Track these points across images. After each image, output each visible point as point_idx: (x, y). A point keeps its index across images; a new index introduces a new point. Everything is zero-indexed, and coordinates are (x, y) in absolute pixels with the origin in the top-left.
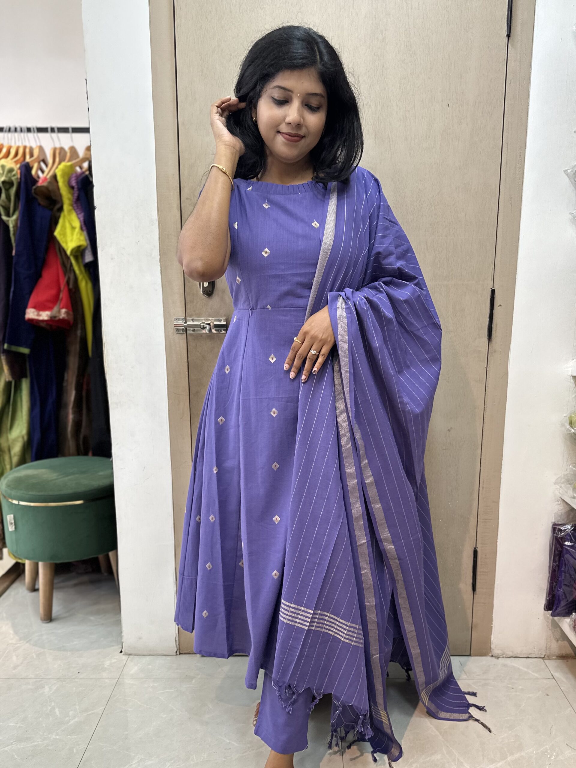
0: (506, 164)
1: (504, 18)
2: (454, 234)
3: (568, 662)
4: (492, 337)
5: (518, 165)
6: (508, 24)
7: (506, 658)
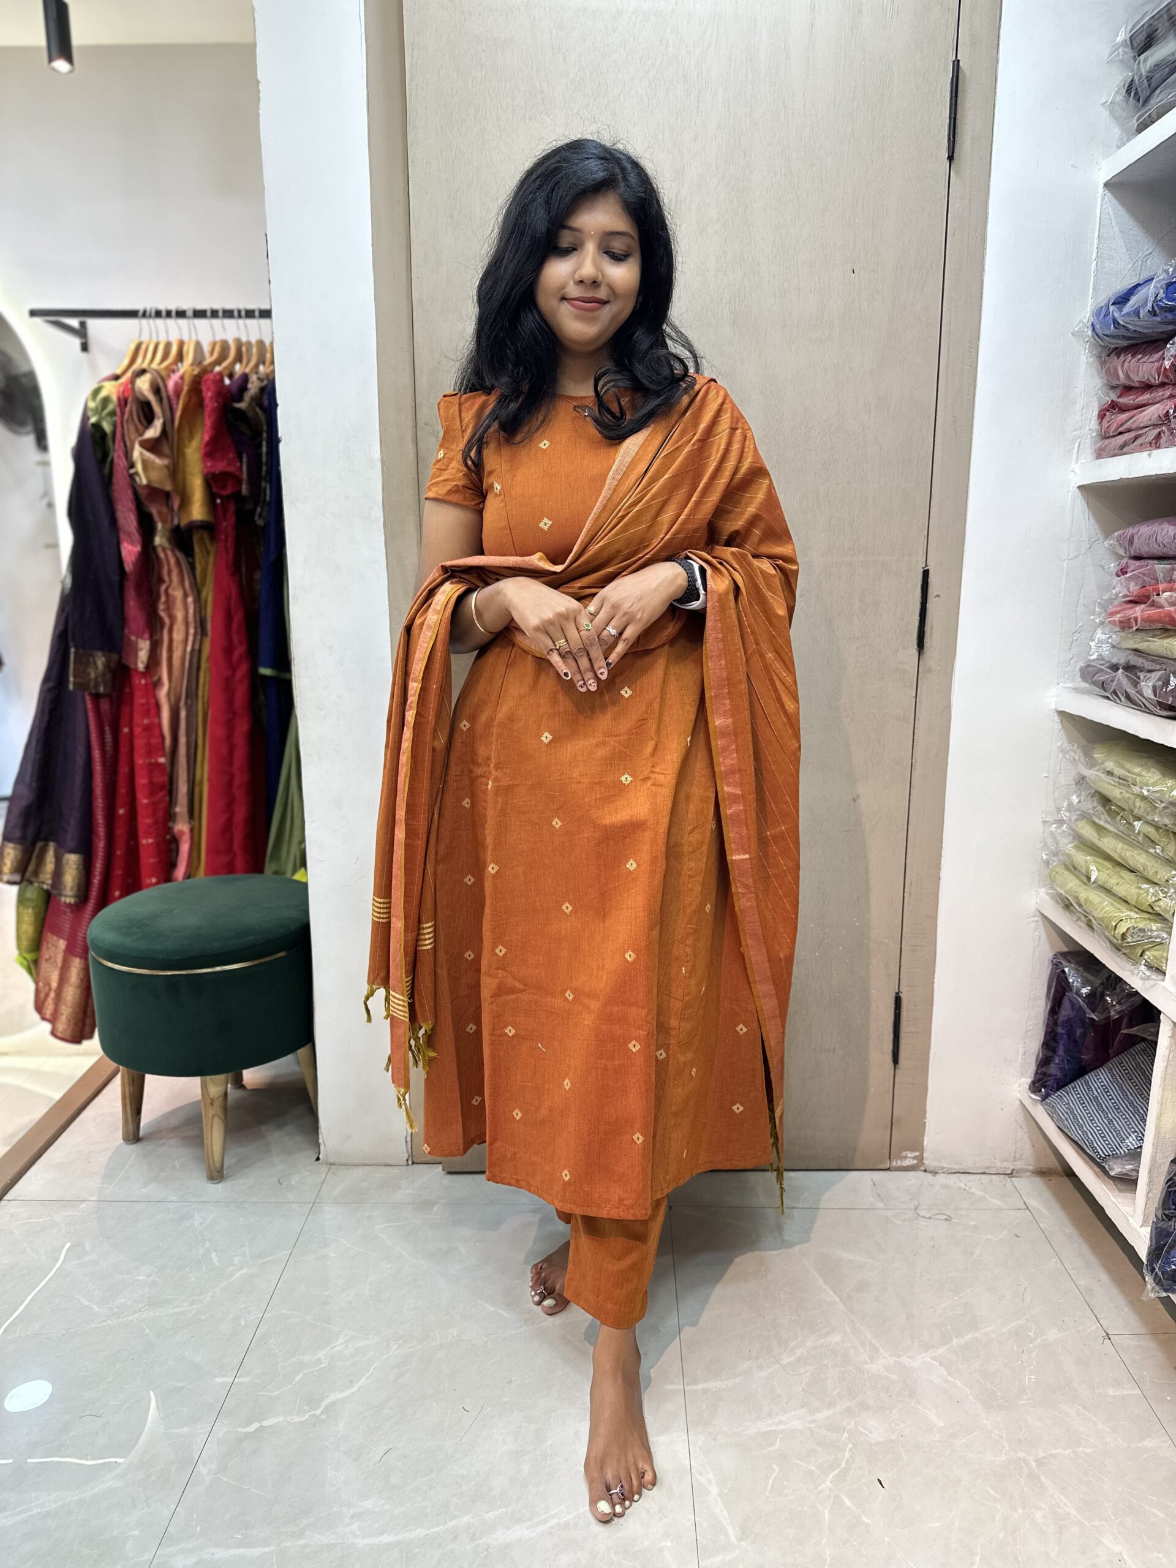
0: (948, 365)
1: (943, 130)
2: (862, 478)
3: (1051, 1182)
4: (925, 647)
5: (966, 367)
6: (949, 139)
7: (948, 1174)
